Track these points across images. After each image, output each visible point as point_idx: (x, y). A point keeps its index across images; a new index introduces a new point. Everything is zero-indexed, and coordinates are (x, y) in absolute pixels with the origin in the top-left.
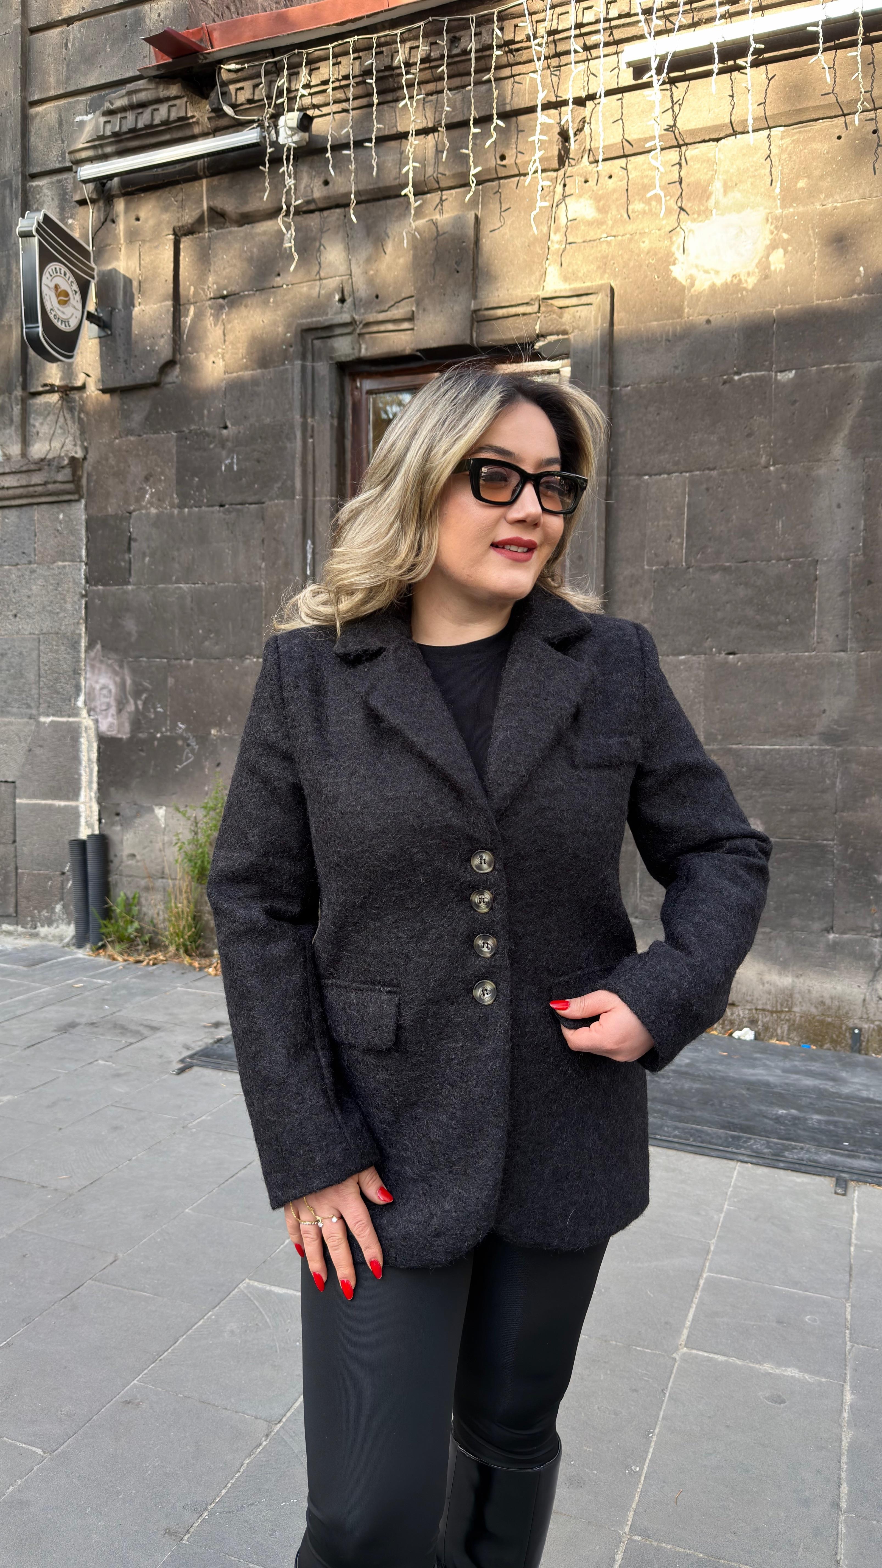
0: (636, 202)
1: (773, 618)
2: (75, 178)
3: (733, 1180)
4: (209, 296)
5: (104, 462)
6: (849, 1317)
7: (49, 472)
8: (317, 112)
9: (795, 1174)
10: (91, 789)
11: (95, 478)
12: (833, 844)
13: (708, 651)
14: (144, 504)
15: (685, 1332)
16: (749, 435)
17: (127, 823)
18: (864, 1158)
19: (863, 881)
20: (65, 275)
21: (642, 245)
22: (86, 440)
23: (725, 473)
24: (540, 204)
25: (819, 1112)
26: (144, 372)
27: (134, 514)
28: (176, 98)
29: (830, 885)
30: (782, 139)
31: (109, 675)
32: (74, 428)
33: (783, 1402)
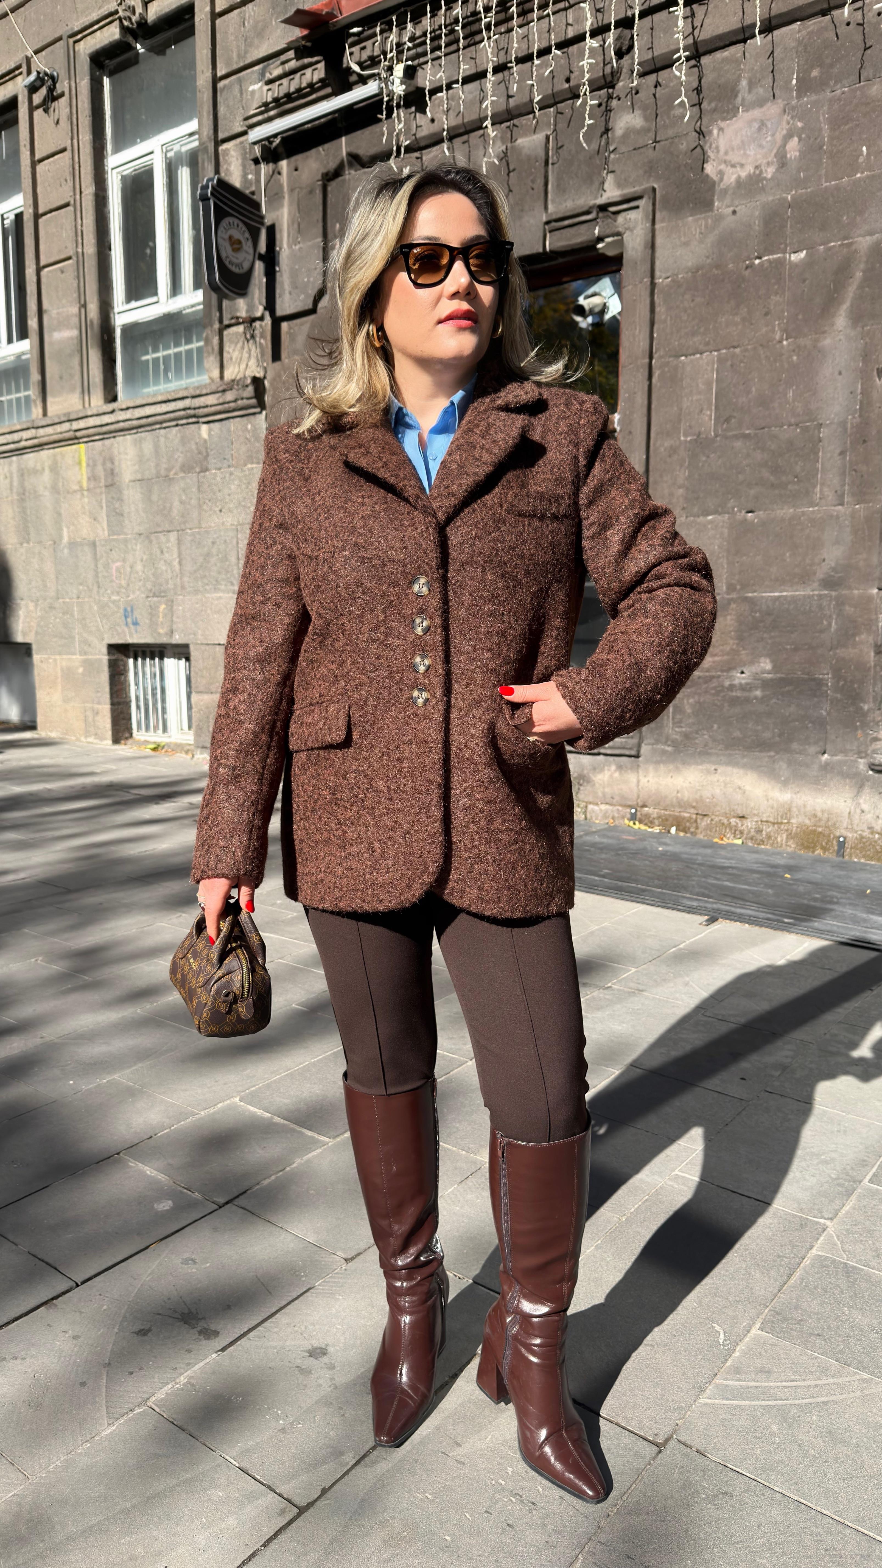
1: (784, 479)
2: (250, 139)
11: (273, 392)
12: (829, 678)
13: (731, 510)
16: (766, 314)
19: (851, 709)
20: (237, 226)
21: (681, 147)
23: (746, 350)
24: (588, 122)
26: (306, 300)
29: (824, 713)
30: (798, 33)
32: (255, 352)
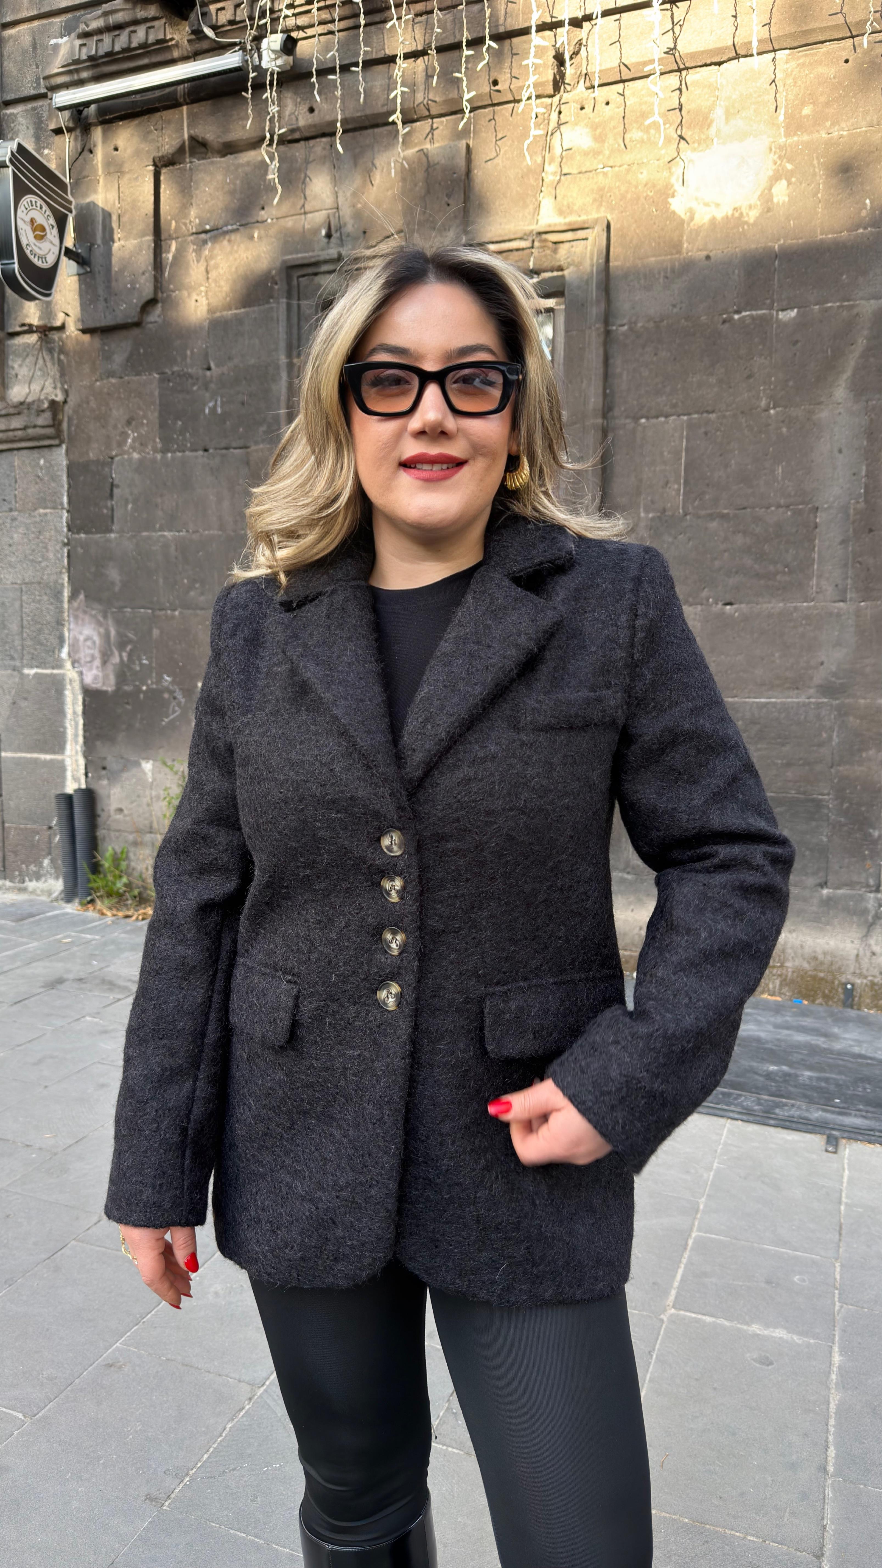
0: (634, 130)
1: (771, 568)
2: (50, 105)
3: (723, 1138)
4: (191, 231)
5: (85, 406)
6: (838, 1277)
7: (28, 416)
8: (301, 34)
9: (785, 1131)
10: (76, 742)
11: (75, 422)
12: (828, 798)
13: (705, 602)
14: (126, 448)
15: (673, 1293)
16: (749, 377)
17: (113, 777)
18: (856, 1116)
19: (858, 835)
20: (41, 208)
21: (640, 176)
22: (66, 382)
23: (724, 417)
24: (534, 132)
25: (810, 1068)
26: (125, 310)
27: (117, 459)
28: (155, 19)
29: (825, 839)
30: (787, 63)
31: (93, 626)
32: (54, 370)
33: (771, 1363)
